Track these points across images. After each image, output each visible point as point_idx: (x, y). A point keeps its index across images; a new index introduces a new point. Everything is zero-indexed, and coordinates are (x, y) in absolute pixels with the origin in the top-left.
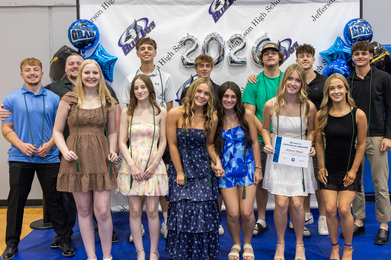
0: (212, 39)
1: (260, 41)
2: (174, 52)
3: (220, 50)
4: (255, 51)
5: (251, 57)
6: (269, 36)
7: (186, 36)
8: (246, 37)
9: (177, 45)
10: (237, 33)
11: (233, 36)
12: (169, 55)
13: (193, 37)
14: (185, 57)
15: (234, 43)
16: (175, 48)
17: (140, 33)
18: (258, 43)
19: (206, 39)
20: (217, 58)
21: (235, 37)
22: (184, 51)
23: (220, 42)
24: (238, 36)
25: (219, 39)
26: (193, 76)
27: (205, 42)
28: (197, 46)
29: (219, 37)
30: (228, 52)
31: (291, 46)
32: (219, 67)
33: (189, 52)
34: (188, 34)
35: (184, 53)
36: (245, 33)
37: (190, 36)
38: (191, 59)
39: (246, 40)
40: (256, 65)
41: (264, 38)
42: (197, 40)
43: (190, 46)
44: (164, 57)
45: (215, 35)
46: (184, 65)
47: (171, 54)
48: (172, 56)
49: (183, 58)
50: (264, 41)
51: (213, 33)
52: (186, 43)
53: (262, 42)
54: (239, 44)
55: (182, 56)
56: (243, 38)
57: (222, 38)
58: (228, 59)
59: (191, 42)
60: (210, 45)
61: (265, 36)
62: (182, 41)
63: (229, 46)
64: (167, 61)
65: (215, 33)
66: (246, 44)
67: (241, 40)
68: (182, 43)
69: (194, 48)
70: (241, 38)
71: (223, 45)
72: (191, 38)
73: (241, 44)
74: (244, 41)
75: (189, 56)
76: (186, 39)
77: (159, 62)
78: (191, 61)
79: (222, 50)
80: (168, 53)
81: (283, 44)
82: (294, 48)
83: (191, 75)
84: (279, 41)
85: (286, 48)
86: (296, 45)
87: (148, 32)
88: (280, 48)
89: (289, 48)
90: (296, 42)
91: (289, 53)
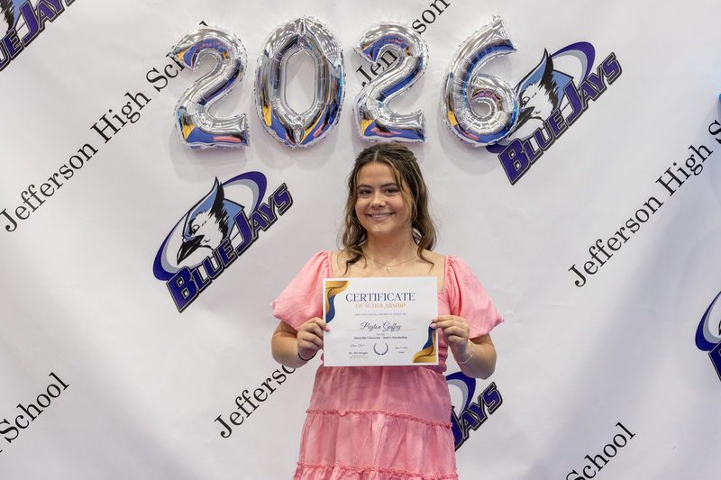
0: (293, 42)
1: (474, 51)
2: (149, 90)
3: (326, 83)
4: (456, 87)
5: (440, 111)
6: (509, 33)
7: (195, 29)
8: (422, 37)
9: (161, 64)
10: (386, 20)
11: (373, 33)
12: (133, 104)
13: (221, 34)
14: (192, 111)
15: (378, 60)
16: (153, 76)
17: (22, 20)
18: (468, 57)
19: (272, 42)
20: (312, 114)
21: (380, 34)
22: (185, 89)
23: (325, 52)
24: (393, 31)
25: (322, 44)
26: (222, 180)
27: (266, 54)
28: (237, 72)
29: (322, 37)
30: (354, 91)
31: (594, 70)
32: (321, 149)
33: (207, 90)
34: (205, 24)
35: (187, 94)
36: (418, 21)
37: (212, 31)
38: (216, 117)
39: (424, 48)
40: (461, 140)
41: (489, 41)
42: (236, 45)
43: (210, 67)
44: (110, 111)
45: (305, 29)
46: (189, 140)
47: (140, 99)
48: (141, 107)
49: (186, 115)
50: (489, 49)
51: (297, 18)
52: (195, 56)
53: (481, 54)
54: (397, 61)
55: (182, 107)
56: (411, 41)
57: (331, 38)
58: (356, 117)
59: (214, 52)
60: (289, 66)
61: (496, 31)
62: (181, 51)
63: (360, 69)
64: (124, 124)
65: (307, 20)
66: (424, 62)
67: (403, 46)
68: (180, 58)
69: (223, 76)
70: (405, 40)
71: (336, 64)
72: (216, 40)
73: (405, 61)
74: (415, 51)
75: (207, 105)
76: (196, 41)
77: (94, 127)
78: (214, 125)
79: (331, 85)
80: (128, 94)
81: (560, 64)
82: (605, 78)
83: (217, 180)
84: (546, 51)
85: (572, 78)
86: (612, 68)
87: (52, 16)
88: (552, 76)
89: (585, 79)
90: (612, 56)
91: (584, 98)
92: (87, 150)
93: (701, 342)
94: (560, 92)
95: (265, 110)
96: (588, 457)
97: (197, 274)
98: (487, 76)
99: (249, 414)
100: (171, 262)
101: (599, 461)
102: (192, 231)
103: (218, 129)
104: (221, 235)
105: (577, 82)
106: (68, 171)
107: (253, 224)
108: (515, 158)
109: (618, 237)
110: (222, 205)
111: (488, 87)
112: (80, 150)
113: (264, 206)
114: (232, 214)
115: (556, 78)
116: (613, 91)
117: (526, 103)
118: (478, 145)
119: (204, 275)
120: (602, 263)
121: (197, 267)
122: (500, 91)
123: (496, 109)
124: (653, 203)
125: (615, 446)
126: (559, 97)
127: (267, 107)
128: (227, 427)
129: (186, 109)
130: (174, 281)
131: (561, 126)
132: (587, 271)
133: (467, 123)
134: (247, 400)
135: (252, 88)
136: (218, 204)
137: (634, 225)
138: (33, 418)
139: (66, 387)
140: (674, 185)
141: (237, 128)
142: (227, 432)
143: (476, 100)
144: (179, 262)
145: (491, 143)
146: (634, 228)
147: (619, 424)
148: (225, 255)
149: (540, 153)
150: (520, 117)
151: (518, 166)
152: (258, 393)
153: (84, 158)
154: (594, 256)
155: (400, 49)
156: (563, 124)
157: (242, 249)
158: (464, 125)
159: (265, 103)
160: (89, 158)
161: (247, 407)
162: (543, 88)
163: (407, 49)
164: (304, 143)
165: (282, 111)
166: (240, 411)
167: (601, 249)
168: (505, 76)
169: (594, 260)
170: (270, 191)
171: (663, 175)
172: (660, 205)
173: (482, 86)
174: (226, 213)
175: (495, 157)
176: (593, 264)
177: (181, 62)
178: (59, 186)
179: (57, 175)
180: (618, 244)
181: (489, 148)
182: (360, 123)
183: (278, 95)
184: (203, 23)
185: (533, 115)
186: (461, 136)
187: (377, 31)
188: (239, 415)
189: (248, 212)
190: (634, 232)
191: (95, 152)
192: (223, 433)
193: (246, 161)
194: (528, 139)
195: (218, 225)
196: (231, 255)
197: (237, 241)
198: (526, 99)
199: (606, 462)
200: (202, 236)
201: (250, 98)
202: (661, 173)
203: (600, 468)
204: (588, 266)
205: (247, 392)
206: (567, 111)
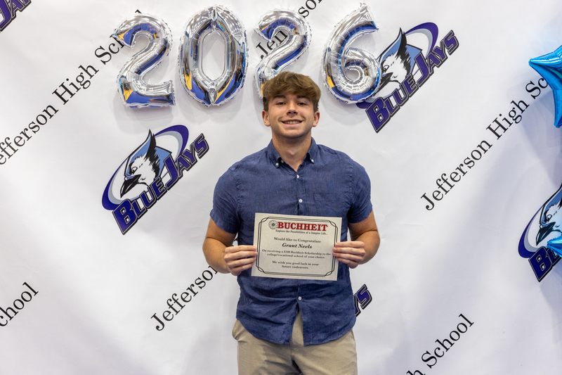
0: (208, 25)
1: (346, 31)
2: (97, 63)
4: (333, 58)
5: (321, 77)
6: (373, 16)
7: (131, 16)
8: (306, 20)
9: (106, 43)
10: (279, 8)
11: (268, 18)
12: (85, 74)
13: (152, 19)
14: (130, 79)
15: (273, 38)
16: (100, 52)
18: (342, 35)
19: (191, 25)
20: (223, 80)
21: (274, 19)
22: (125, 62)
23: (232, 32)
24: (284, 16)
25: (230, 27)
26: (154, 132)
27: (187, 35)
28: (165, 48)
29: (230, 21)
30: (254, 63)
31: (438, 44)
32: (231, 107)
33: (142, 63)
34: (139, 12)
35: (126, 66)
36: (303, 8)
37: (145, 17)
38: (149, 83)
39: (308, 29)
40: (338, 99)
41: (357, 23)
42: (164, 28)
43: (145, 45)
44: (68, 80)
45: (216, 15)
46: (129, 101)
47: (90, 70)
48: (91, 76)
49: (126, 82)
50: (358, 28)
51: (210, 7)
52: (133, 37)
53: (352, 32)
54: (287, 39)
55: (122, 76)
56: (298, 23)
57: (236, 22)
58: (257, 82)
59: (147, 34)
60: (204, 43)
61: (362, 15)
62: (121, 33)
63: (259, 45)
64: (78, 89)
65: (218, 8)
66: (308, 40)
67: (291, 28)
68: (121, 38)
69: (154, 51)
70: (293, 22)
71: (241, 42)
72: (148, 24)
73: (294, 39)
74: (301, 31)
75: (142, 74)
76: (132, 25)
77: (55, 92)
78: (147, 90)
79: (237, 57)
80: (81, 66)
81: (412, 39)
82: (446, 50)
83: (150, 132)
84: (401, 30)
85: (421, 50)
86: (451, 42)
87: (22, 7)
88: (406, 49)
89: (431, 51)
90: (451, 33)
91: (431, 65)
92: (50, 110)
93: (523, 251)
94: (412, 61)
95: (187, 78)
96: (438, 340)
97: (136, 205)
98: (356, 50)
99: (177, 312)
100: (116, 196)
101: (446, 344)
102: (131, 172)
103: (151, 93)
104: (154, 174)
105: (425, 53)
106: (35, 126)
107: (178, 166)
108: (379, 112)
109: (458, 171)
110: (155, 151)
111: (357, 58)
112: (45, 110)
113: (187, 151)
114: (162, 158)
115: (408, 50)
116: (452, 60)
117: (386, 70)
118: (350, 102)
119: (141, 205)
120: (447, 192)
121: (136, 200)
122: (366, 61)
123: (363, 75)
124: (484, 145)
125: (458, 332)
126: (412, 65)
127: (188, 75)
128: (160, 322)
129: (125, 77)
130: (118, 210)
131: (414, 87)
132: (435, 198)
133: (342, 86)
134: (176, 301)
135: (177, 60)
136: (151, 151)
137: (470, 162)
138: (11, 318)
139: (36, 293)
140: (500, 131)
141: (165, 92)
142: (161, 326)
143: (348, 68)
144: (122, 196)
145: (360, 101)
146: (469, 165)
147: (461, 315)
148: (158, 190)
149: (397, 108)
150: (382, 81)
151: (381, 118)
152: (184, 296)
153: (48, 116)
154: (440, 186)
155: (289, 30)
156: (415, 85)
157: (170, 184)
158: (340, 88)
159: (186, 71)
160: (51, 116)
161: (176, 306)
162: (399, 58)
163: (295, 29)
164: (217, 102)
165: (200, 78)
166: (171, 310)
167: (445, 181)
168: (370, 49)
169: (440, 190)
170: (191, 140)
171: (491, 123)
172: (490, 146)
173: (352, 57)
174: (157, 157)
175: (363, 111)
176: (439, 192)
177: (122, 41)
178: (29, 138)
179: (27, 130)
180: (458, 176)
181: (359, 105)
182: (260, 86)
183: (196, 65)
184: (138, 11)
185: (392, 79)
186: (337, 96)
187: (271, 16)
188: (170, 313)
189: (175, 156)
190: (470, 167)
191: (56, 111)
192: (158, 327)
193: (172, 117)
194: (389, 97)
195: (151, 166)
196: (162, 190)
197: (166, 178)
198: (386, 67)
199: (452, 345)
200: (140, 175)
201: (174, 69)
202: (490, 122)
203: (447, 349)
204: (436, 194)
205: (176, 295)
206: (418, 76)
